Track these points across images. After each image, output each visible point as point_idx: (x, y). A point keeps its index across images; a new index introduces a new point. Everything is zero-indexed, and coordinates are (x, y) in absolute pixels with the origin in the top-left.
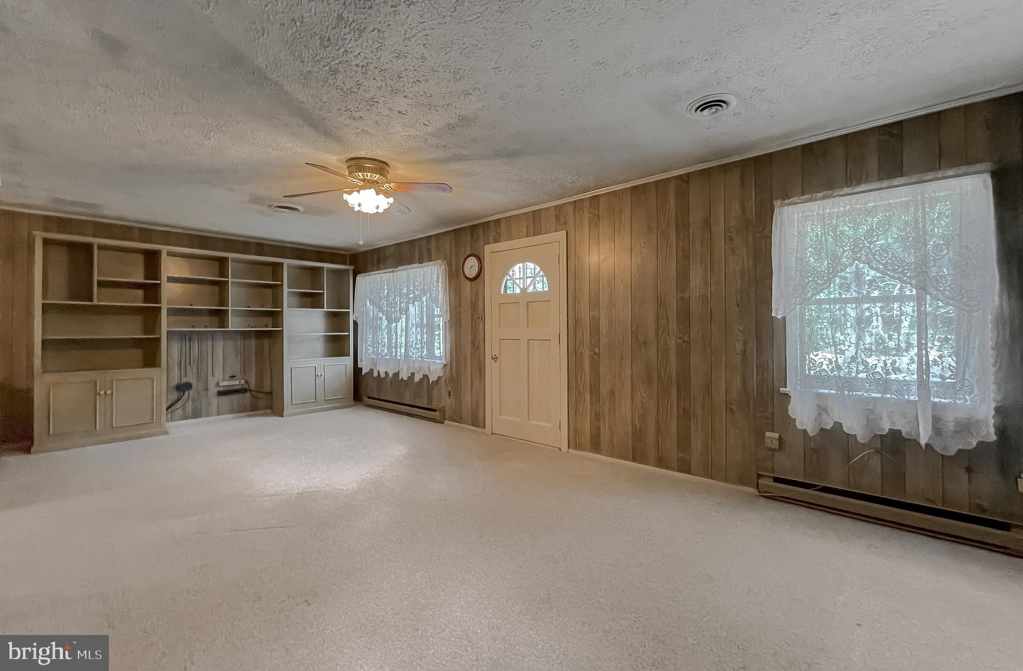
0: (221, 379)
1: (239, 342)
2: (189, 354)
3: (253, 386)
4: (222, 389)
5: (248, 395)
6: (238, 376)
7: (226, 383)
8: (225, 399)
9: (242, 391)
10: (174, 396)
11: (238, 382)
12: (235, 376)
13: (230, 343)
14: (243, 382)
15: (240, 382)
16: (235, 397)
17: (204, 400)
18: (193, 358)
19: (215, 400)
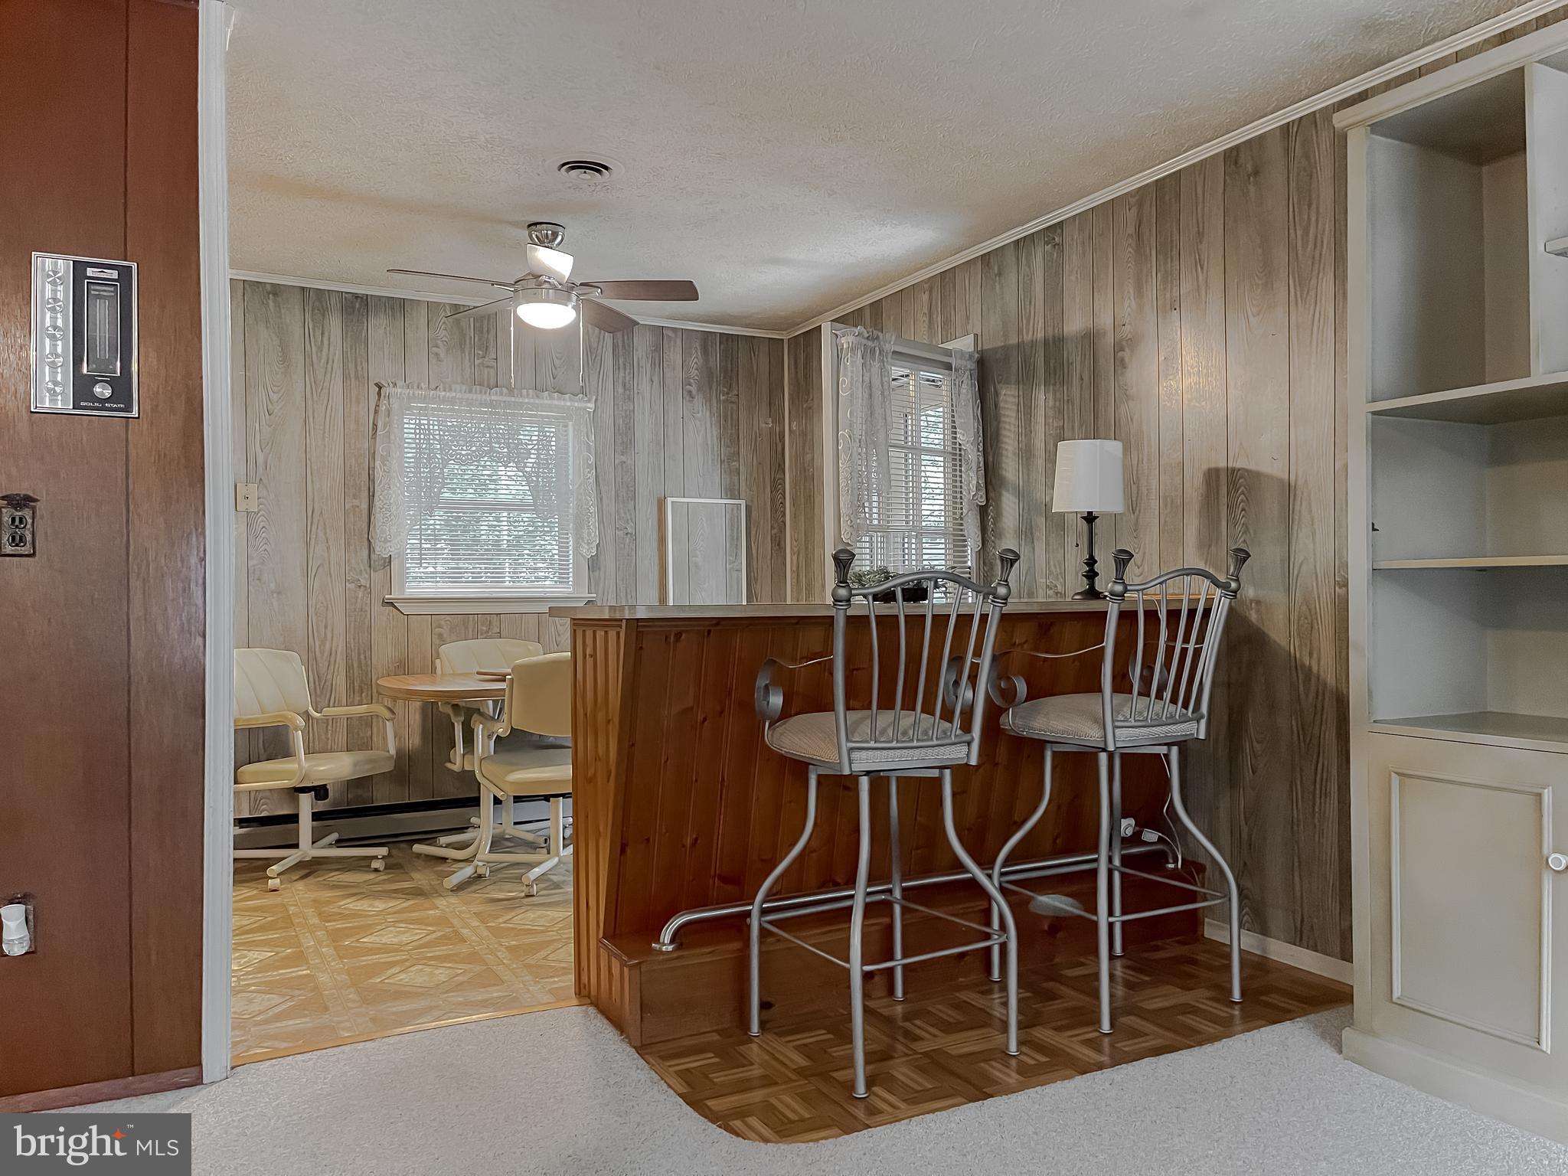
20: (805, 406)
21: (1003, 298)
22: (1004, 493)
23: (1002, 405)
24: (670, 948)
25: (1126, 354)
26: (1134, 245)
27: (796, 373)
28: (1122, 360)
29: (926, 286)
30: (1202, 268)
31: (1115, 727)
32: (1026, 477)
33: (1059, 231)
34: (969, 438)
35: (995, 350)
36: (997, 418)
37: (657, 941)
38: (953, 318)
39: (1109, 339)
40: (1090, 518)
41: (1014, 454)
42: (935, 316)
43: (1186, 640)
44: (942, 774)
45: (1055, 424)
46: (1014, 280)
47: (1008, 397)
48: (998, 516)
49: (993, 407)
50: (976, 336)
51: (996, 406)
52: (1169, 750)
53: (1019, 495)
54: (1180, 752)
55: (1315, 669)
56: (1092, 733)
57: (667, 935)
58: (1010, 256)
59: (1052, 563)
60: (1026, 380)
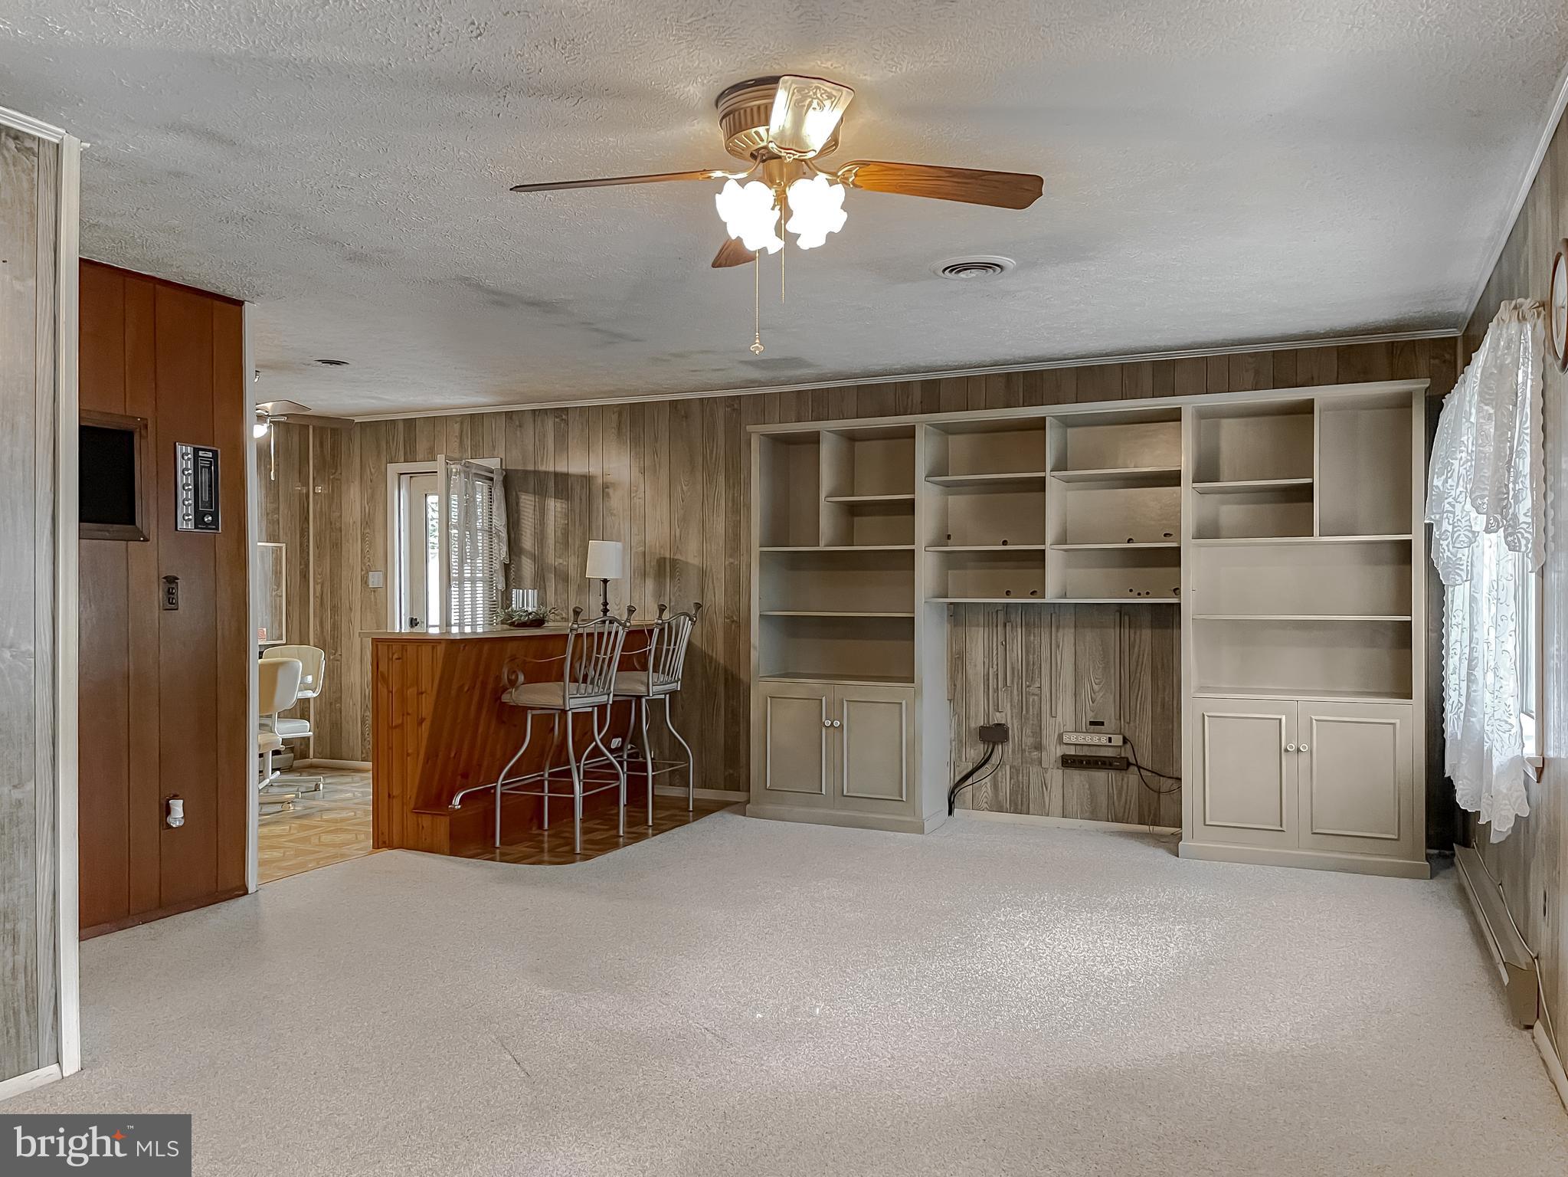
0: (1070, 726)
1: (1112, 634)
2: (1003, 657)
3: (1145, 758)
4: (1072, 751)
5: (1132, 777)
6: (1111, 723)
7: (1081, 738)
8: (1078, 777)
9: (1118, 764)
10: (975, 752)
11: (1104, 740)
12: (1102, 724)
13: (1090, 636)
14: (1117, 740)
15: (1110, 740)
16: (1101, 776)
17: (1034, 770)
18: (1013, 669)
19: (1056, 775)
20: (331, 477)
21: (522, 441)
22: (523, 557)
23: (522, 505)
24: (459, 807)
25: (611, 491)
26: (616, 433)
27: (322, 451)
28: (608, 494)
29: (458, 419)
30: (657, 455)
31: (653, 685)
32: (540, 550)
33: (565, 412)
34: (500, 522)
35: (516, 471)
36: (518, 512)
37: (451, 804)
38: (481, 444)
39: (600, 481)
40: (605, 581)
41: (531, 535)
42: (465, 440)
43: (669, 644)
44: (593, 710)
45: (562, 522)
46: (532, 433)
47: (527, 503)
48: (519, 569)
49: (514, 504)
50: (501, 459)
51: (517, 504)
52: (665, 696)
53: (534, 558)
54: (670, 696)
55: (714, 656)
56: (641, 689)
57: (457, 800)
58: (529, 418)
59: (559, 601)
60: (541, 492)
